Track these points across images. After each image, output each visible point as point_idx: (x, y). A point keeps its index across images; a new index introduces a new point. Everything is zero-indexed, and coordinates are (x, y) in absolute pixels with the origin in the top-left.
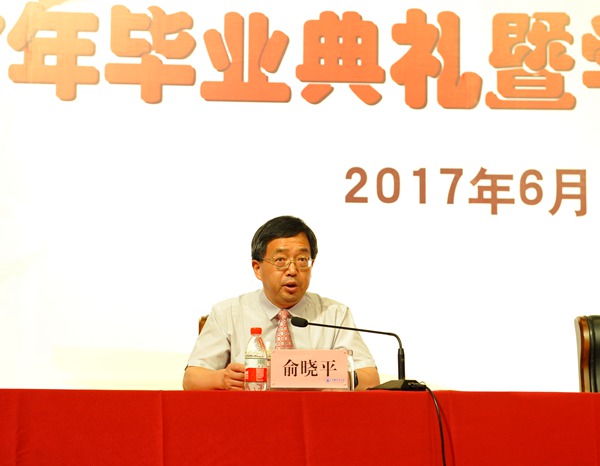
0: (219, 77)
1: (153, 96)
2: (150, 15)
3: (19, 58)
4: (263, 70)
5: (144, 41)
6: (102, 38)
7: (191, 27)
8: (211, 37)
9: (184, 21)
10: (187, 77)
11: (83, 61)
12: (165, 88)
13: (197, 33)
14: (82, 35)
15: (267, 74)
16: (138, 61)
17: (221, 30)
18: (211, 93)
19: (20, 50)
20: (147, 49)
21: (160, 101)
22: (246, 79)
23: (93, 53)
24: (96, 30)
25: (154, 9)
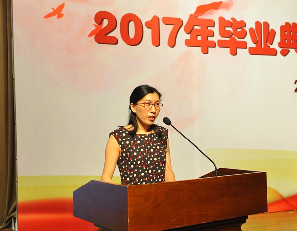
0: (254, 46)
1: (234, 53)
2: (231, 21)
3: (188, 37)
4: (268, 44)
5: (230, 31)
6: (216, 29)
7: (245, 27)
8: (251, 30)
9: (242, 24)
10: (244, 46)
11: (210, 38)
12: (237, 49)
13: (247, 29)
14: (209, 28)
15: (270, 45)
16: (228, 39)
17: (255, 28)
18: (253, 52)
19: (188, 34)
20: (231, 35)
21: (236, 55)
22: (263, 47)
23: (213, 36)
24: (214, 26)
25: (233, 19)
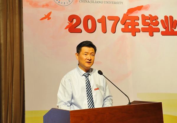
0: (164, 30)
1: (152, 35)
2: (149, 16)
3: (123, 27)
4: (173, 29)
5: (149, 22)
6: (140, 22)
7: (158, 19)
8: (162, 21)
9: (156, 18)
10: (158, 30)
11: (137, 27)
12: (154, 33)
13: (159, 20)
14: (136, 21)
15: (174, 29)
16: (148, 27)
17: (164, 20)
18: (163, 34)
19: (123, 25)
20: (149, 24)
22: (170, 31)
23: (138, 25)
24: (139, 20)
25: (150, 15)
